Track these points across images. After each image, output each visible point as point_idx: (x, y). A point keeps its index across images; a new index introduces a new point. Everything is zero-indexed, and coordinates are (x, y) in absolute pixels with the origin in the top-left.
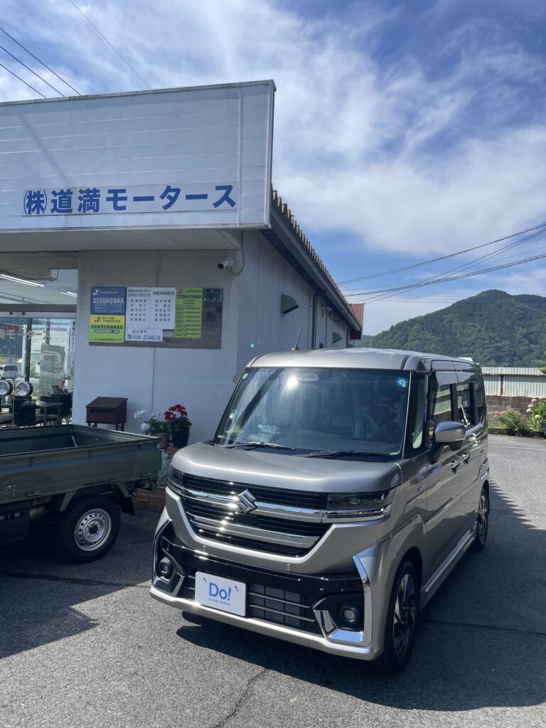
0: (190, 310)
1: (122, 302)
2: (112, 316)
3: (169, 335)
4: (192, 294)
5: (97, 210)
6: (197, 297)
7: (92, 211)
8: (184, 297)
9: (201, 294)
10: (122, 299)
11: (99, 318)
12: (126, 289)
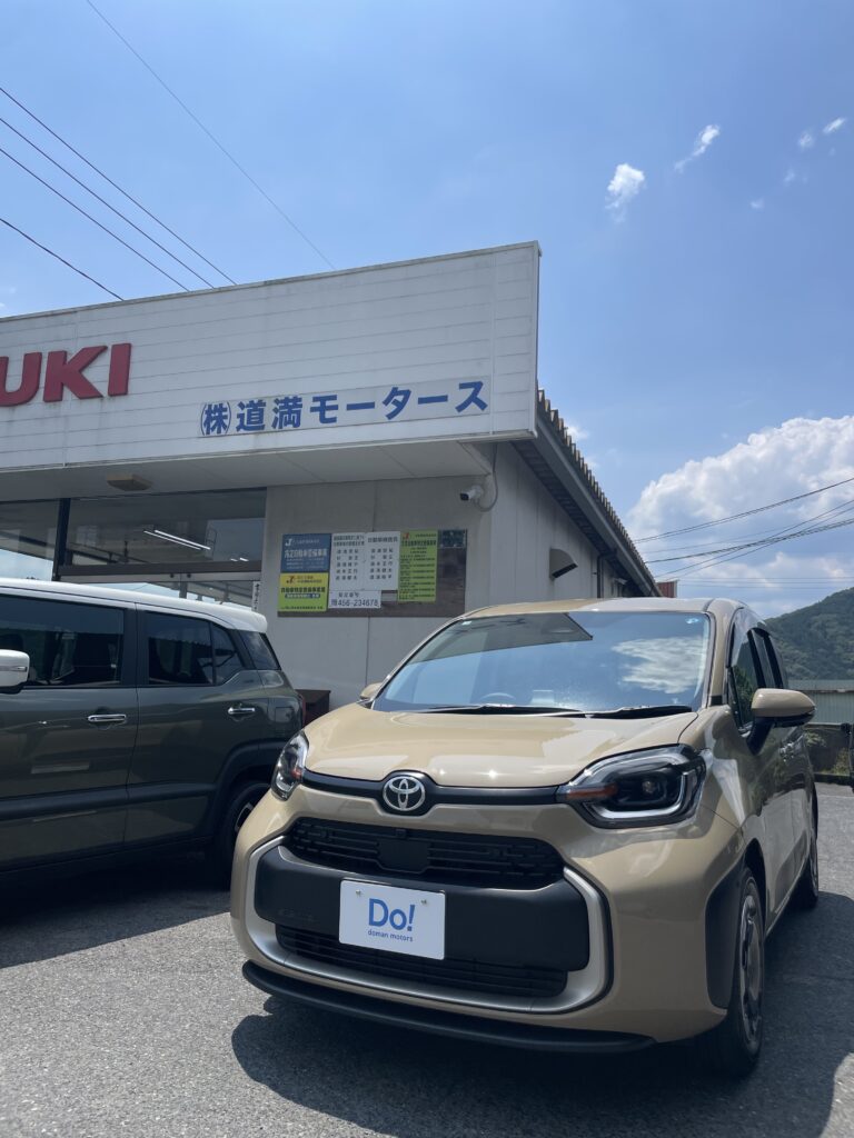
0: (420, 562)
1: (325, 554)
2: (310, 574)
3: (391, 598)
4: (423, 539)
5: (297, 425)
6: (428, 543)
7: (290, 426)
8: (412, 543)
9: (436, 538)
10: (325, 550)
11: (292, 578)
12: (330, 535)
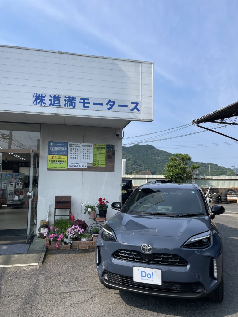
0: (100, 154)
1: (66, 149)
2: (60, 156)
3: (90, 165)
4: (101, 147)
5: (74, 107)
6: (103, 148)
7: (71, 107)
8: (97, 148)
9: (105, 147)
11: (53, 157)
12: (68, 143)
